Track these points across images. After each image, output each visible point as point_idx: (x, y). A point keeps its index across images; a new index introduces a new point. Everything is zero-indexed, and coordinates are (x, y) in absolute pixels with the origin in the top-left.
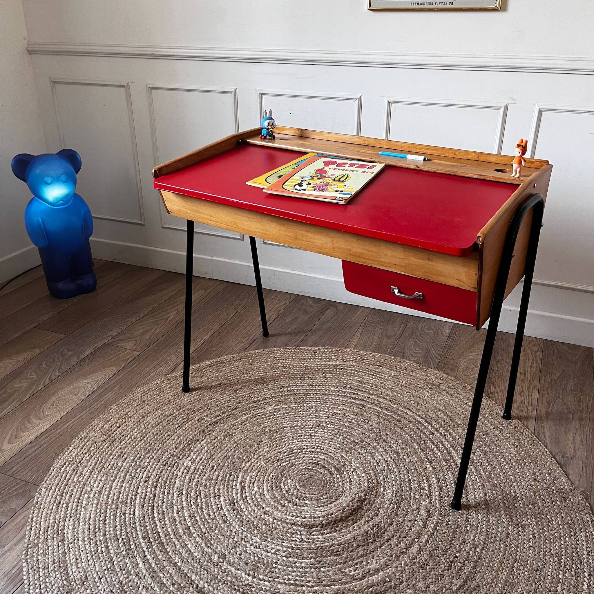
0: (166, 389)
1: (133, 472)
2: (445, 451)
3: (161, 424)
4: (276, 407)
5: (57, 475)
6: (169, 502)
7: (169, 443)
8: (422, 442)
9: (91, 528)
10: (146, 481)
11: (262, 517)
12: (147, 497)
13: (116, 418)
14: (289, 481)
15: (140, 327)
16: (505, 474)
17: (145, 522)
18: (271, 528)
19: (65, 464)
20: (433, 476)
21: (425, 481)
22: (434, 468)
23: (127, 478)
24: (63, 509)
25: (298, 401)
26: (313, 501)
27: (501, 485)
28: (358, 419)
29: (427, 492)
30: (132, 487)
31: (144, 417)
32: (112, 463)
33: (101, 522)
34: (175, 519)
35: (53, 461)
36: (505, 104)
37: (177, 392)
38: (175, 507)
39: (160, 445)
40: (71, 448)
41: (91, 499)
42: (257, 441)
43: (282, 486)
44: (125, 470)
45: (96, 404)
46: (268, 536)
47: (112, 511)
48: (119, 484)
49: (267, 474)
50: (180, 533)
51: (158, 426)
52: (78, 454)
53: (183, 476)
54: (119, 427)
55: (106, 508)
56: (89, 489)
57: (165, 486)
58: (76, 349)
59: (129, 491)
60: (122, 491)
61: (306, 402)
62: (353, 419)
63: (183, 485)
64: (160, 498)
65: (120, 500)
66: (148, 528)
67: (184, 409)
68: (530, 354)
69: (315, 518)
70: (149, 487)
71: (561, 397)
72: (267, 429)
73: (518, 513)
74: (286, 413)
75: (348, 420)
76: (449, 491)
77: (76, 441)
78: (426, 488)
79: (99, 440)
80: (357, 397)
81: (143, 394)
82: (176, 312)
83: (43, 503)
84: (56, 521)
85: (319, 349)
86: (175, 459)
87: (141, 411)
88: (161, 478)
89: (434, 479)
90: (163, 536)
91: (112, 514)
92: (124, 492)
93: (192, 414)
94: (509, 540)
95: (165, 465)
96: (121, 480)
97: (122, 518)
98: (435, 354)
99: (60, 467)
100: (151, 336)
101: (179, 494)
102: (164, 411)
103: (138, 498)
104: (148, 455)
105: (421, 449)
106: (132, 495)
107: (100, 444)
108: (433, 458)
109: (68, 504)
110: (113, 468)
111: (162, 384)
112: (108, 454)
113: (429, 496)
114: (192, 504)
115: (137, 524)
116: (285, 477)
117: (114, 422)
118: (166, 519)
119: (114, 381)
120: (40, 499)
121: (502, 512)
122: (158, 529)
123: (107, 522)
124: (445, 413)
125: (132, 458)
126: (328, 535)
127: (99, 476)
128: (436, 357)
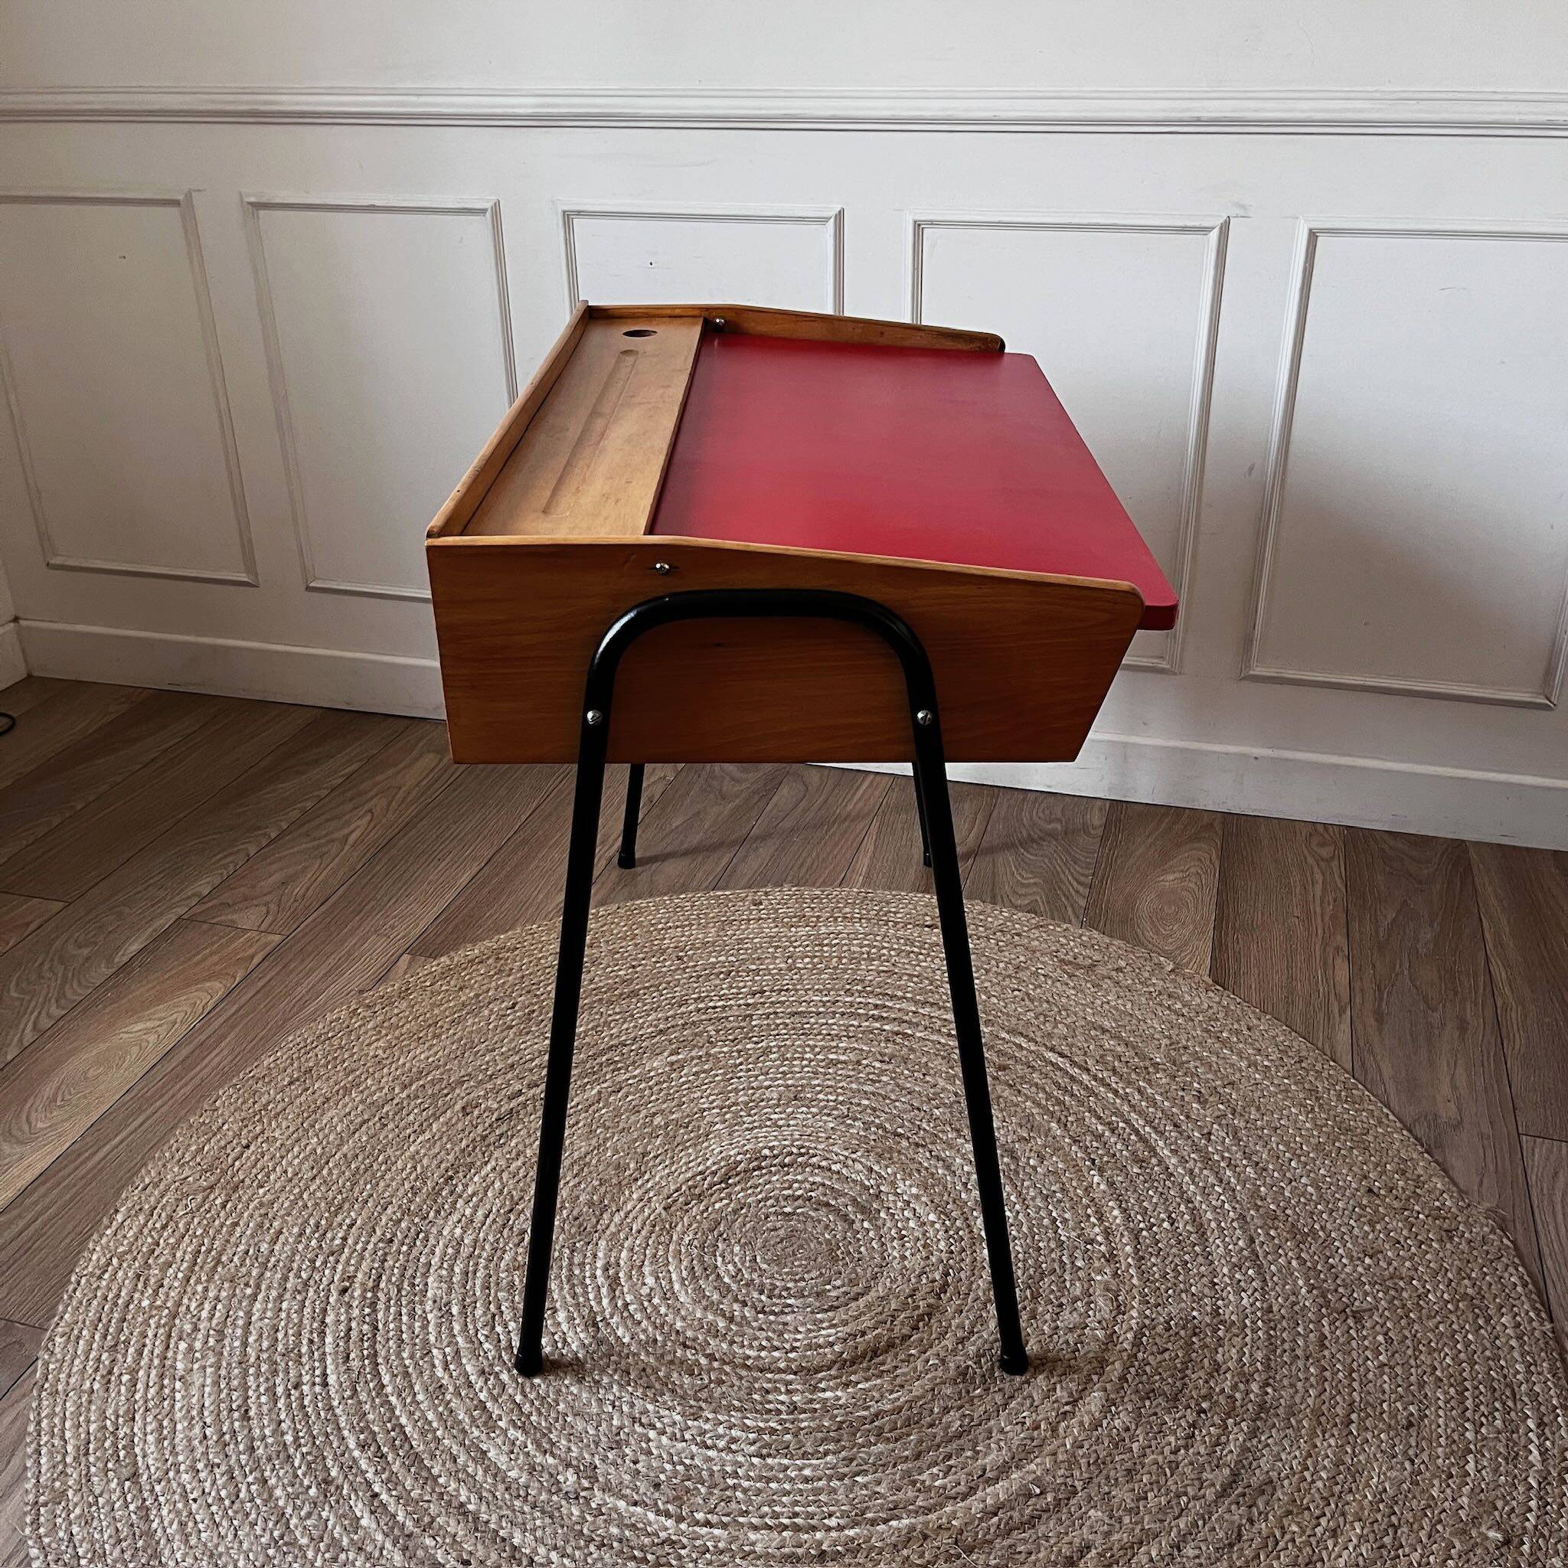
0: (366, 1033)
1: (304, 1267)
2: (1133, 1137)
3: (364, 1128)
4: (674, 1058)
5: (91, 1295)
6: (417, 1341)
7: (393, 1179)
8: (1069, 1119)
9: (208, 1433)
10: (345, 1290)
11: (678, 1355)
12: (354, 1334)
13: (235, 1121)
14: (737, 1249)
15: (274, 867)
16: (1293, 1183)
17: (360, 1402)
18: (707, 1381)
19: (109, 1263)
20: (1110, 1204)
21: (1093, 1219)
22: (1111, 1184)
23: (289, 1286)
24: (123, 1389)
25: (730, 1037)
26: (809, 1296)
27: (1288, 1212)
28: (895, 1072)
29: (1103, 1248)
30: (307, 1310)
31: (314, 1112)
32: (242, 1248)
33: (236, 1415)
34: (441, 1386)
35: (74, 1257)
36: (1222, 221)
37: (397, 1038)
38: (435, 1351)
39: (369, 1186)
40: (120, 1218)
41: (197, 1355)
42: (635, 1153)
43: (719, 1264)
44: (281, 1264)
45: (178, 1086)
46: (703, 1405)
47: (261, 1380)
48: (270, 1306)
49: (675, 1238)
50: (460, 1422)
51: (357, 1135)
52: (141, 1233)
53: (445, 1265)
54: (247, 1147)
55: (245, 1374)
56: (188, 1328)
57: (399, 1300)
58: (102, 937)
59: (301, 1321)
60: (283, 1324)
61: (750, 1038)
62: (883, 1072)
63: (450, 1290)
64: (391, 1334)
65: (280, 1347)
66: (371, 1417)
67: (421, 1083)
68: (1316, 869)
69: (820, 1347)
70: (354, 1305)
71: (1406, 972)
72: (658, 1120)
73: (1339, 1282)
74: (704, 1072)
75: (871, 1077)
76: (1158, 1241)
77: (131, 1196)
78: (1099, 1238)
79: (195, 1186)
80: (885, 1015)
81: (303, 1051)
82: (369, 817)
83: (62, 1376)
84: (108, 1423)
85: (766, 894)
86: (417, 1220)
87: (303, 1098)
88: (384, 1277)
89: (1116, 1212)
90: (415, 1436)
91: (262, 1390)
92: (286, 1325)
93: (446, 1095)
94: (1326, 1353)
95: (391, 1241)
96: (274, 1293)
97: (293, 1398)
98: (1075, 884)
99: (98, 1272)
100: (308, 889)
101: (442, 1316)
102: (366, 1093)
103: (329, 1339)
104: (340, 1218)
105: (1071, 1137)
106: (311, 1333)
107: (199, 1198)
108: (1105, 1159)
109: (133, 1372)
110: (248, 1261)
111: (351, 1018)
112: (228, 1223)
113: (1111, 1258)
114: (482, 1339)
115: (338, 1411)
116: (725, 1240)
117: (231, 1133)
118: (417, 1388)
119: (221, 1020)
120: (51, 1366)
121: (1300, 1282)
122: (398, 1418)
123: (252, 1413)
124: (1117, 1037)
125: (296, 1230)
126: (860, 1386)
127: (212, 1287)
128: (1077, 892)
